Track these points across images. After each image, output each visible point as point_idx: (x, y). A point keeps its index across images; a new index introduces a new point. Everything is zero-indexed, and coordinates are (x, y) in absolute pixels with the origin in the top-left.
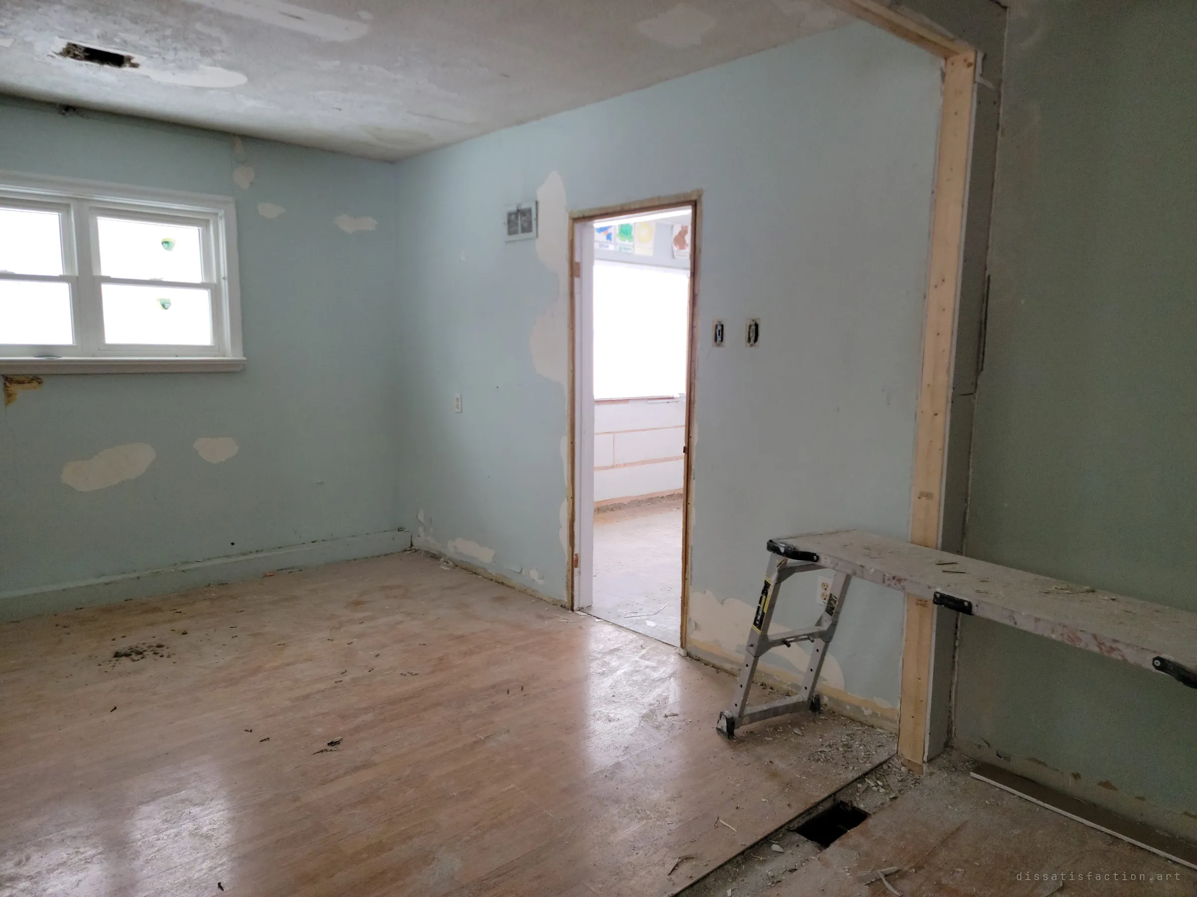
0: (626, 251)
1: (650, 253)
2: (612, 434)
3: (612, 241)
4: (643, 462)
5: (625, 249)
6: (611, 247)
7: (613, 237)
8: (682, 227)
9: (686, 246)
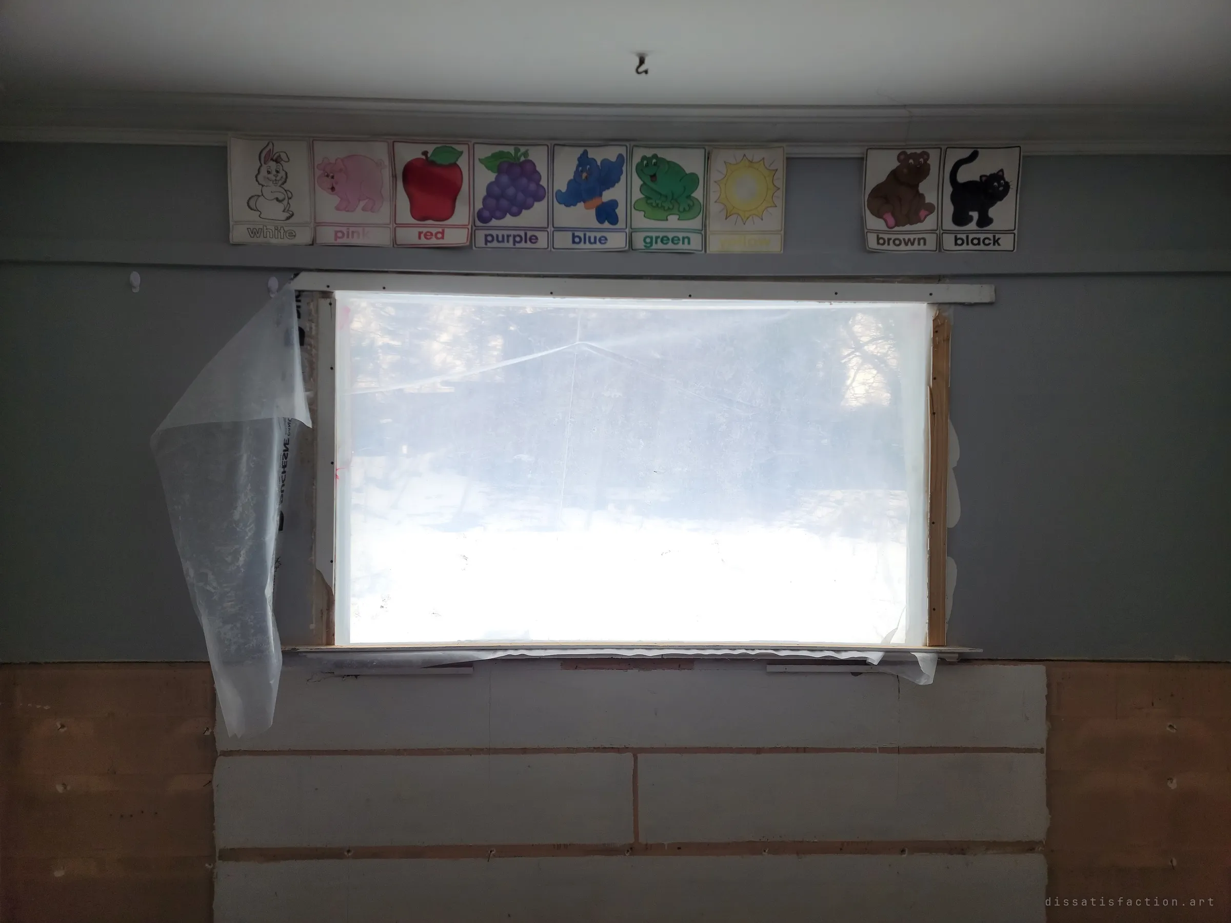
0: (670, 246)
1: (775, 245)
2: (629, 755)
3: (621, 224)
4: (753, 848)
5: (664, 240)
6: (617, 240)
7: (620, 211)
8: (903, 157)
9: (923, 213)
